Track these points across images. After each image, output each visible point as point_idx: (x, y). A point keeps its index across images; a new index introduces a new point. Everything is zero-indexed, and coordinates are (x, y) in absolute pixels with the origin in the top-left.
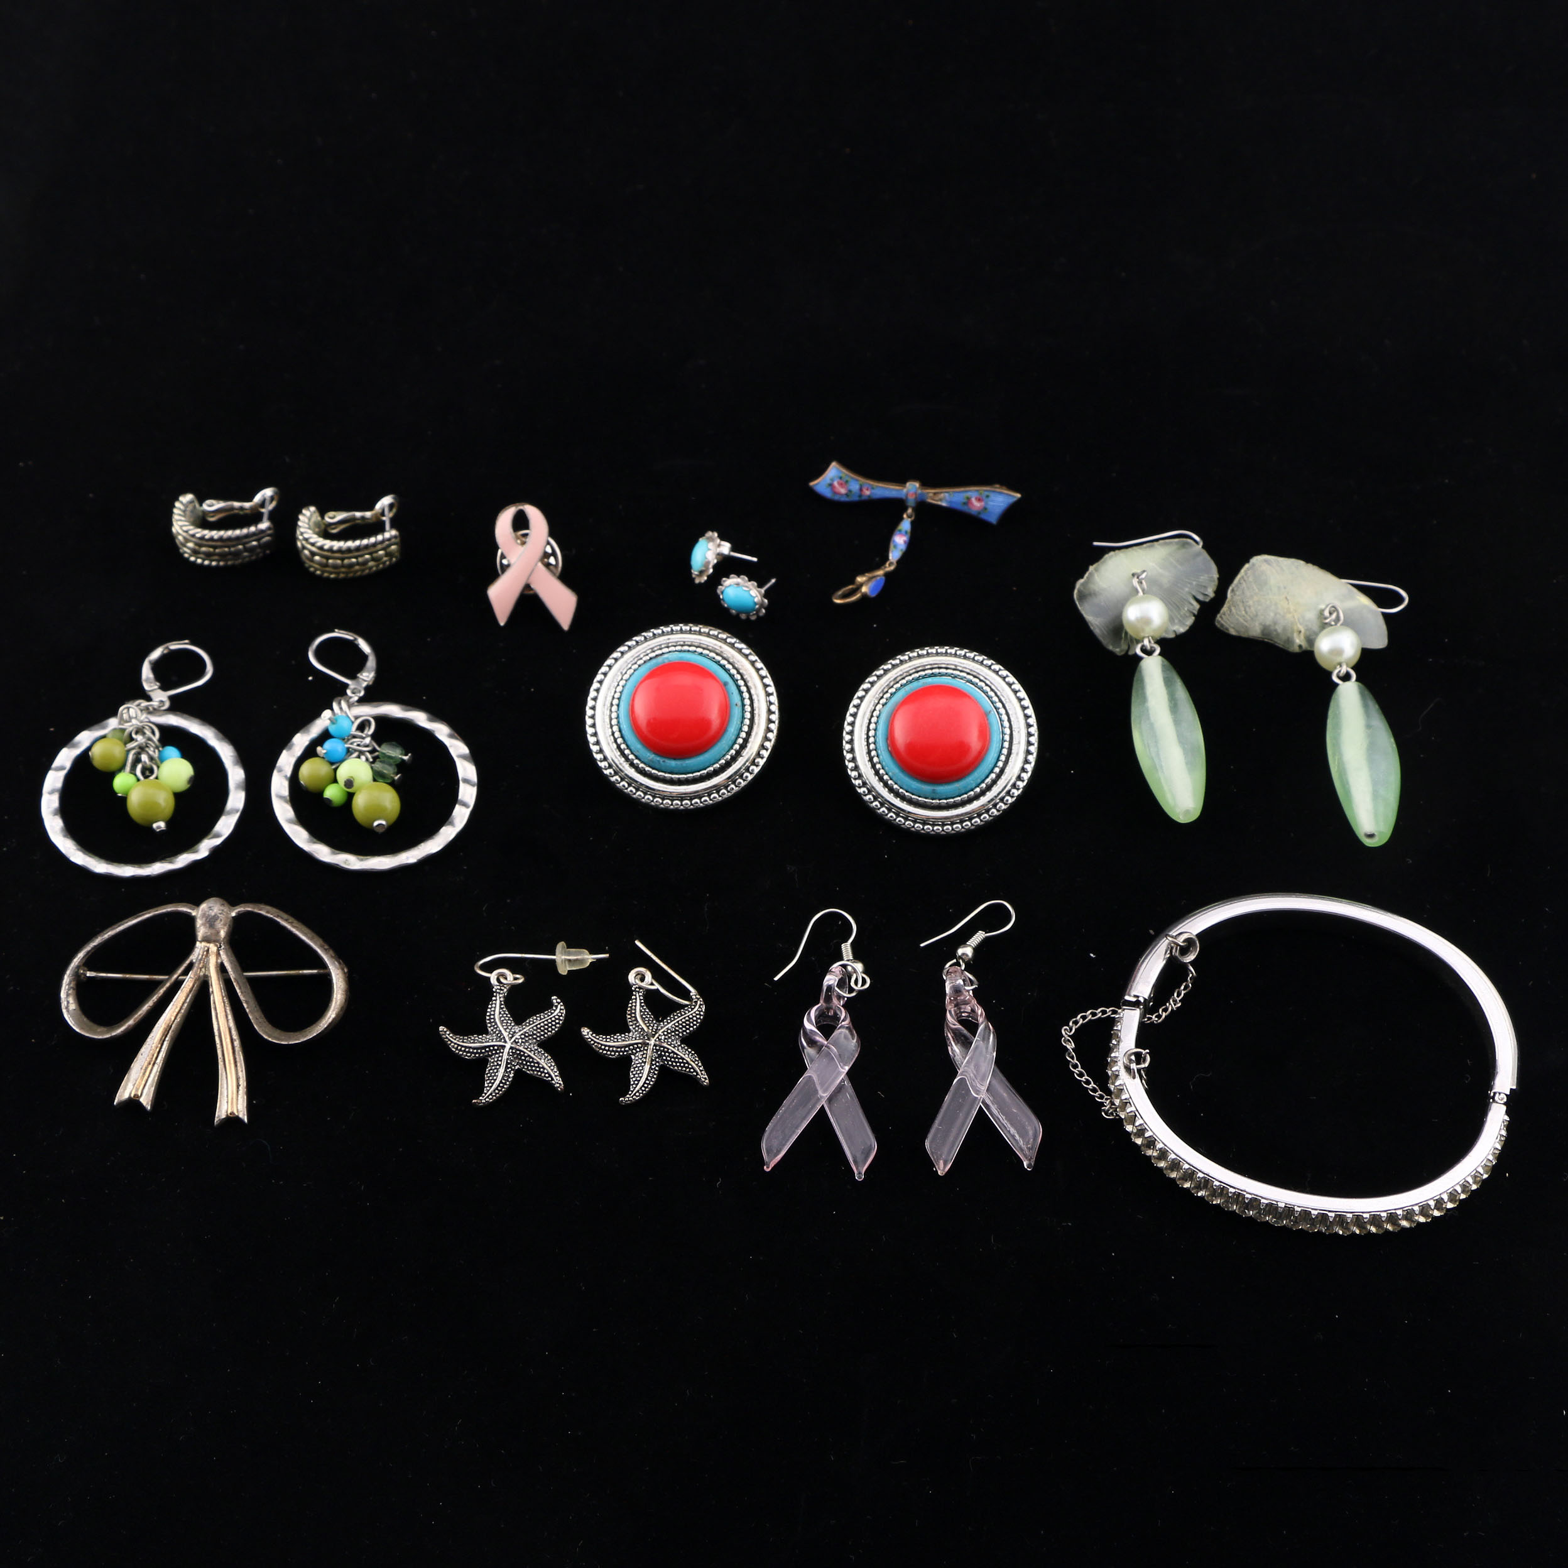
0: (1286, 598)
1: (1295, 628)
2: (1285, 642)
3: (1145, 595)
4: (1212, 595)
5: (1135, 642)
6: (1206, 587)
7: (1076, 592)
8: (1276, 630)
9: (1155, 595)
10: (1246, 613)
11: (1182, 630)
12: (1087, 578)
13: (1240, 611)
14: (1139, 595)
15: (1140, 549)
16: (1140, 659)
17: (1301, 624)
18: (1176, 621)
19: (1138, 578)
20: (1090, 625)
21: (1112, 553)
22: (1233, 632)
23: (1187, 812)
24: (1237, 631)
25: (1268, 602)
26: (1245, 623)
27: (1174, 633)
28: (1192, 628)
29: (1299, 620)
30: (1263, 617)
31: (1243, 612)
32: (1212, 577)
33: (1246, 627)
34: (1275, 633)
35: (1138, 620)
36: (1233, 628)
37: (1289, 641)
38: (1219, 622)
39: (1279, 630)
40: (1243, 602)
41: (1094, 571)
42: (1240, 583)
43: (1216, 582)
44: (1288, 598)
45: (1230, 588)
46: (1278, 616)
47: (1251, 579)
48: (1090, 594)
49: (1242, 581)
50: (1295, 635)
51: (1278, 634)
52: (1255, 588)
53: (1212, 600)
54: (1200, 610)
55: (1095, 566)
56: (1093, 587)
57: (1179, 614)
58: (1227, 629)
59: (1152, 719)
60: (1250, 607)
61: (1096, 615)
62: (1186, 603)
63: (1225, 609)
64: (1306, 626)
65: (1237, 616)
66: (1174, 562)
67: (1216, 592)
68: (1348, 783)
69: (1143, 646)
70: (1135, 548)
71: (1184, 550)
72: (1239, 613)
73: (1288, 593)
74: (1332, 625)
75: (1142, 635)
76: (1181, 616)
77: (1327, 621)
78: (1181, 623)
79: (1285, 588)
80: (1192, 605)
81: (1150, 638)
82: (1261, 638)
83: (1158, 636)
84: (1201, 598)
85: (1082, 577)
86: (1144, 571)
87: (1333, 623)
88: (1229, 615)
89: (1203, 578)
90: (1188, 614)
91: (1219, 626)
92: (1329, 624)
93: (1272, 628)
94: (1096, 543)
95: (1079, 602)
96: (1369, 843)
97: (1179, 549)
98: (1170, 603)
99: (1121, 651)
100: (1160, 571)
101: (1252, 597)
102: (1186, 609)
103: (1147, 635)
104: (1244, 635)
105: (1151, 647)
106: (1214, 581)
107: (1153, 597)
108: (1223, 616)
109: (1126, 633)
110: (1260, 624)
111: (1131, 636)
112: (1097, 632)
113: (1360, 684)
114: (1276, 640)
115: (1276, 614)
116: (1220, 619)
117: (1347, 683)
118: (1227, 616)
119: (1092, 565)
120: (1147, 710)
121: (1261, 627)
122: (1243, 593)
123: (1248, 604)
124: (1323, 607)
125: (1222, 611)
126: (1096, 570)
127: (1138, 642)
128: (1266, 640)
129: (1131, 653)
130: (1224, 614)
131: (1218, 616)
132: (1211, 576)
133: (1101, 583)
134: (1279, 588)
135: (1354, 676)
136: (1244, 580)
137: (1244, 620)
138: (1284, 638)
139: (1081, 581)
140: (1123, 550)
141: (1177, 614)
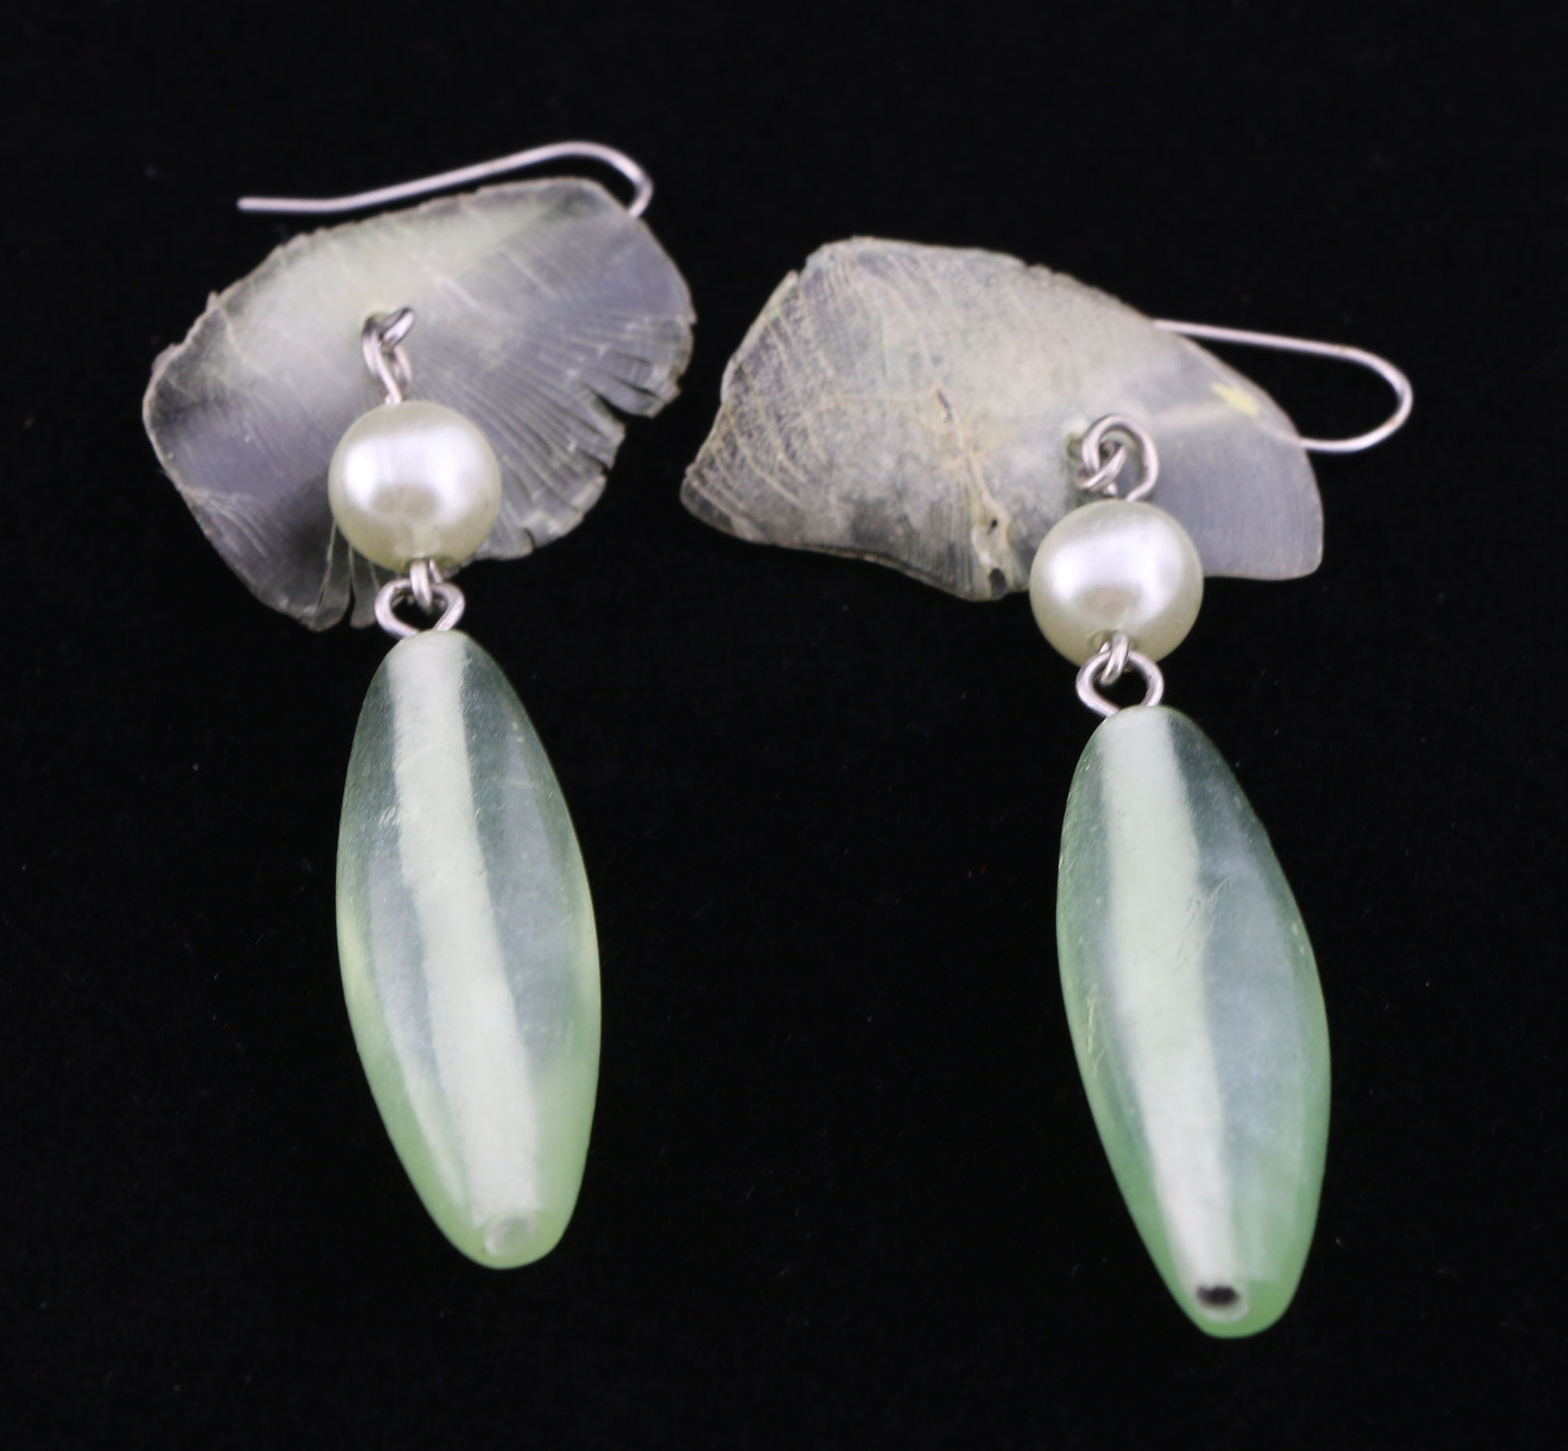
0: (941, 397)
1: (976, 510)
2: (939, 564)
3: (408, 404)
4: (668, 391)
5: (373, 575)
6: (644, 363)
7: (150, 394)
8: (904, 519)
9: (451, 400)
10: (792, 457)
11: (557, 525)
12: (197, 340)
13: (768, 450)
14: (388, 400)
15: (408, 220)
16: (389, 641)
17: (994, 494)
18: (536, 495)
19: (381, 337)
20: (199, 519)
21: (300, 241)
22: (745, 530)
23: (515, 1227)
24: (763, 527)
25: (873, 416)
26: (790, 497)
27: (528, 541)
28: (594, 517)
29: (988, 479)
30: (852, 472)
31: (781, 456)
32: (669, 324)
33: (794, 509)
34: (899, 530)
35: (387, 498)
36: (747, 515)
37: (956, 557)
38: (693, 494)
39: (917, 520)
40: (779, 418)
41: (223, 314)
42: (764, 344)
43: (687, 342)
44: (950, 398)
45: (731, 367)
46: (910, 467)
47: (808, 329)
48: (204, 403)
49: (774, 339)
50: (976, 535)
51: (911, 534)
52: (823, 362)
53: (671, 411)
54: (623, 451)
55: (229, 293)
56: (217, 374)
57: (546, 466)
58: (726, 520)
59: (408, 873)
60: (804, 434)
61: (225, 484)
62: (573, 425)
63: (712, 444)
64: (1019, 500)
65: (759, 473)
66: (530, 273)
67: (683, 381)
68: (1133, 1101)
69: (407, 591)
70: (388, 218)
71: (566, 225)
72: (763, 458)
73: (946, 379)
74: (1109, 496)
75: (401, 552)
76: (554, 475)
77: (1091, 483)
78: (555, 500)
79: (937, 360)
80: (594, 430)
81: (432, 565)
82: (852, 550)
83: (462, 553)
84: (627, 401)
85: (179, 338)
86: (404, 311)
87: (1112, 489)
88: (729, 467)
89: (636, 328)
90: (579, 468)
91: (693, 508)
92: (1100, 494)
93: (890, 512)
94: (249, 204)
95: (159, 435)
96: (1214, 1321)
97: (547, 218)
98: (508, 427)
99: (325, 614)
100: (473, 305)
101: (810, 396)
102: (572, 447)
103: (421, 554)
104: (788, 540)
105: (436, 596)
106: (677, 338)
107: (441, 408)
108: (705, 471)
109: (342, 544)
110: (845, 498)
111: (358, 556)
112: (228, 545)
113: (1180, 717)
114: (905, 558)
115: (900, 462)
116: (696, 484)
117: (1132, 714)
118: (722, 469)
119: (220, 288)
120: (393, 836)
121: (850, 508)
122: (779, 383)
123: (797, 423)
124: (1078, 426)
125: (700, 455)
126: (233, 308)
127: (386, 576)
128: (869, 558)
129: (358, 621)
130: (711, 464)
131: (690, 470)
132: (663, 318)
133: (245, 360)
134: (915, 359)
135: (1157, 684)
136: (784, 337)
137: (784, 484)
138: (935, 547)
139: (174, 353)
140: (341, 229)
141: (537, 469)
